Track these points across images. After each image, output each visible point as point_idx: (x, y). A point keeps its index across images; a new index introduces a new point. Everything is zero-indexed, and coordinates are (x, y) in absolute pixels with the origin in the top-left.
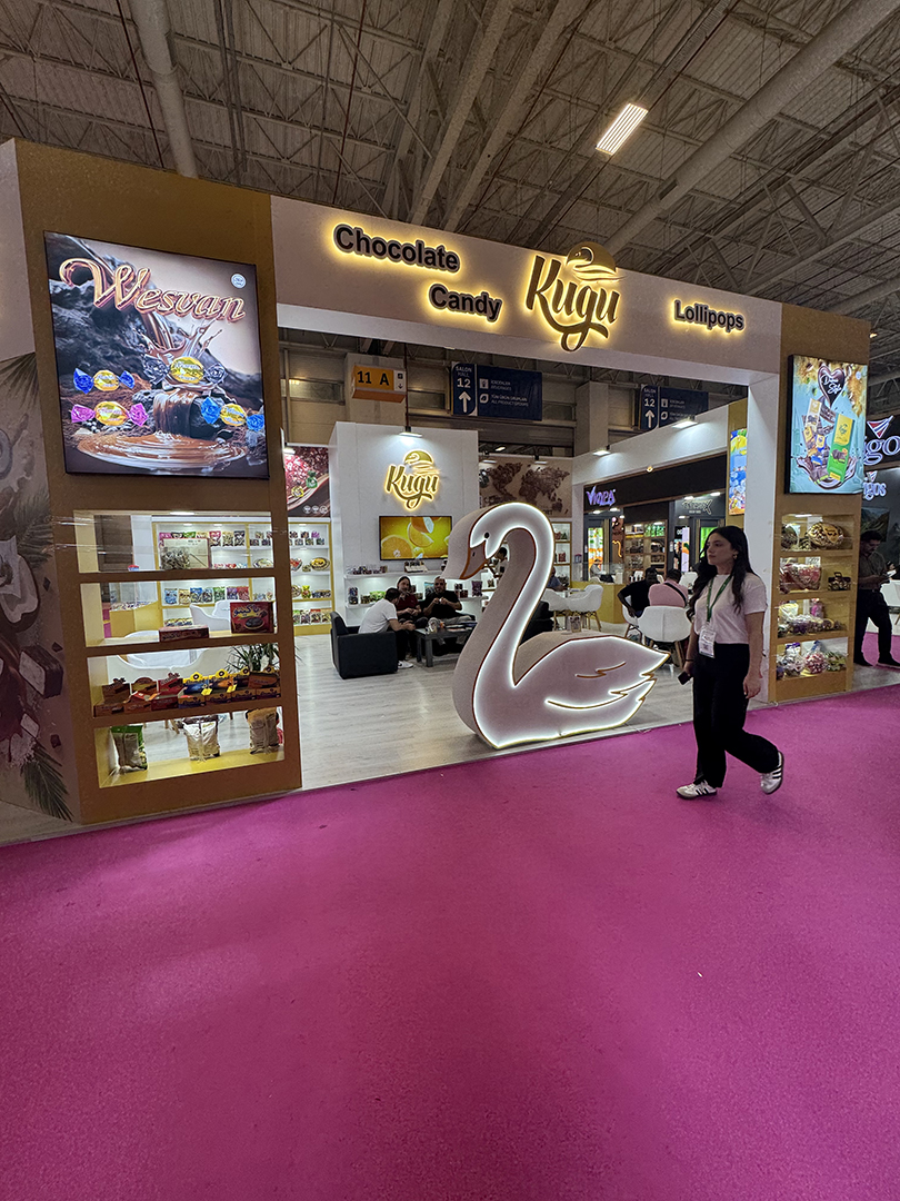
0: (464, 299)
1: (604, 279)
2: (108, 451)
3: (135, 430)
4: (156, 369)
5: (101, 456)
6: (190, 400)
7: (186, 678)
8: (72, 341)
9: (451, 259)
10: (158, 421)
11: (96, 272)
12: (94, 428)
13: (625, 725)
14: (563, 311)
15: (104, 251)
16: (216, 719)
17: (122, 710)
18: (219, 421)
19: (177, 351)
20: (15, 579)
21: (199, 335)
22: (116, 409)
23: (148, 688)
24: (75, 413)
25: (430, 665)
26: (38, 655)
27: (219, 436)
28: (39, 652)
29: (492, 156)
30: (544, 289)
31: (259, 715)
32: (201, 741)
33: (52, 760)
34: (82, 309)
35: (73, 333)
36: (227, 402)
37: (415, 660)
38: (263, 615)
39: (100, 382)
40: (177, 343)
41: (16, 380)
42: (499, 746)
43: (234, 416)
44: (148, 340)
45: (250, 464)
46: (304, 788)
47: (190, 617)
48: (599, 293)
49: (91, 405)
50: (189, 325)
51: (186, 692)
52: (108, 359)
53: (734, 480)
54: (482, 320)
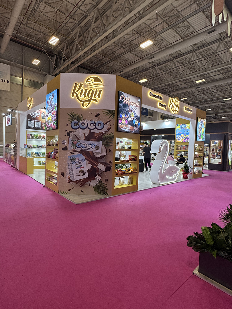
1: (178, 103)
2: (123, 128)
3: (126, 125)
4: (129, 114)
6: (132, 120)
9: (162, 98)
10: (129, 123)
11: (124, 98)
12: (121, 124)
14: (173, 108)
15: (125, 94)
18: (135, 124)
21: (134, 109)
22: (124, 121)
24: (120, 121)
28: (105, 163)
30: (171, 104)
32: (122, 181)
33: (105, 184)
34: (122, 104)
35: (121, 108)
36: (136, 120)
38: (135, 158)
39: (123, 116)
42: (161, 184)
44: (129, 110)
45: (138, 131)
46: (138, 190)
48: (177, 105)
52: (124, 112)
53: (177, 135)
54: (164, 108)
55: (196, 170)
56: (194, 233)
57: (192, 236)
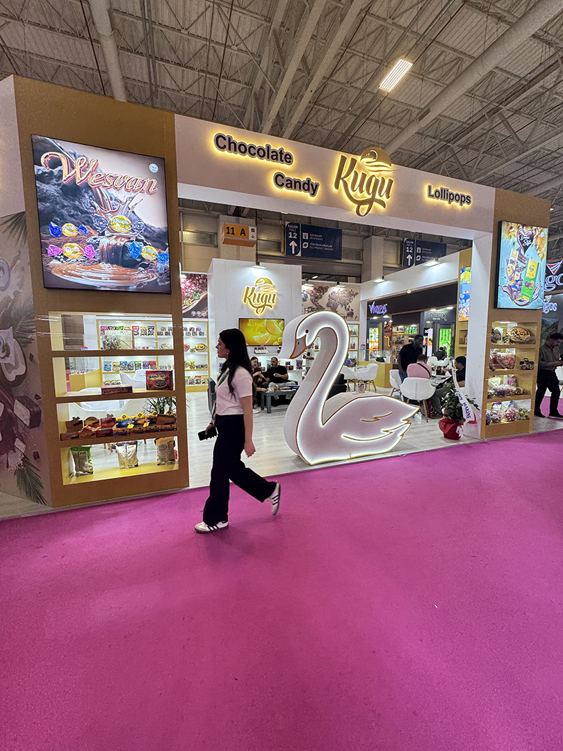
0: (295, 182)
1: (383, 170)
2: (70, 275)
3: (88, 261)
4: (101, 223)
5: (66, 277)
6: (122, 243)
7: (118, 417)
8: (48, 204)
9: (288, 156)
10: (102, 256)
11: (64, 161)
12: (62, 260)
14: (358, 191)
15: (69, 147)
16: (136, 443)
17: (78, 437)
18: (140, 257)
19: (114, 212)
20: (11, 355)
21: (128, 202)
22: (76, 248)
23: (94, 424)
24: (50, 250)
25: (269, 412)
26: (26, 401)
27: (140, 266)
28: (26, 399)
29: (313, 92)
30: (346, 177)
31: (164, 441)
32: (126, 456)
33: (34, 467)
34: (55, 184)
35: (49, 199)
36: (145, 244)
37: (260, 409)
38: (166, 379)
39: (66, 231)
40: (115, 207)
41: (13, 229)
42: (312, 463)
43: (150, 254)
44: (96, 205)
45: (160, 284)
46: (190, 487)
47: (118, 379)
48: (380, 179)
49: (60, 245)
50: (122, 195)
51: (117, 426)
52: (71, 216)
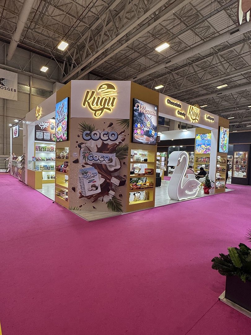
1: (198, 111)
3: (142, 135)
4: (145, 124)
5: (137, 139)
6: (148, 130)
9: (180, 106)
10: (144, 133)
11: (140, 106)
12: (137, 134)
13: (195, 197)
14: (193, 116)
15: (141, 102)
18: (151, 134)
19: (148, 121)
21: (150, 118)
22: (140, 131)
26: (118, 177)
27: (151, 137)
30: (191, 112)
31: (147, 192)
32: (137, 197)
33: (119, 200)
34: (137, 112)
35: (136, 116)
36: (153, 130)
39: (138, 126)
41: (123, 123)
42: (179, 200)
44: (145, 119)
45: (154, 142)
46: (155, 207)
48: (197, 113)
49: (137, 130)
50: (149, 116)
53: (197, 146)
54: (183, 117)
55: (218, 184)
56: (220, 254)
57: (218, 258)
